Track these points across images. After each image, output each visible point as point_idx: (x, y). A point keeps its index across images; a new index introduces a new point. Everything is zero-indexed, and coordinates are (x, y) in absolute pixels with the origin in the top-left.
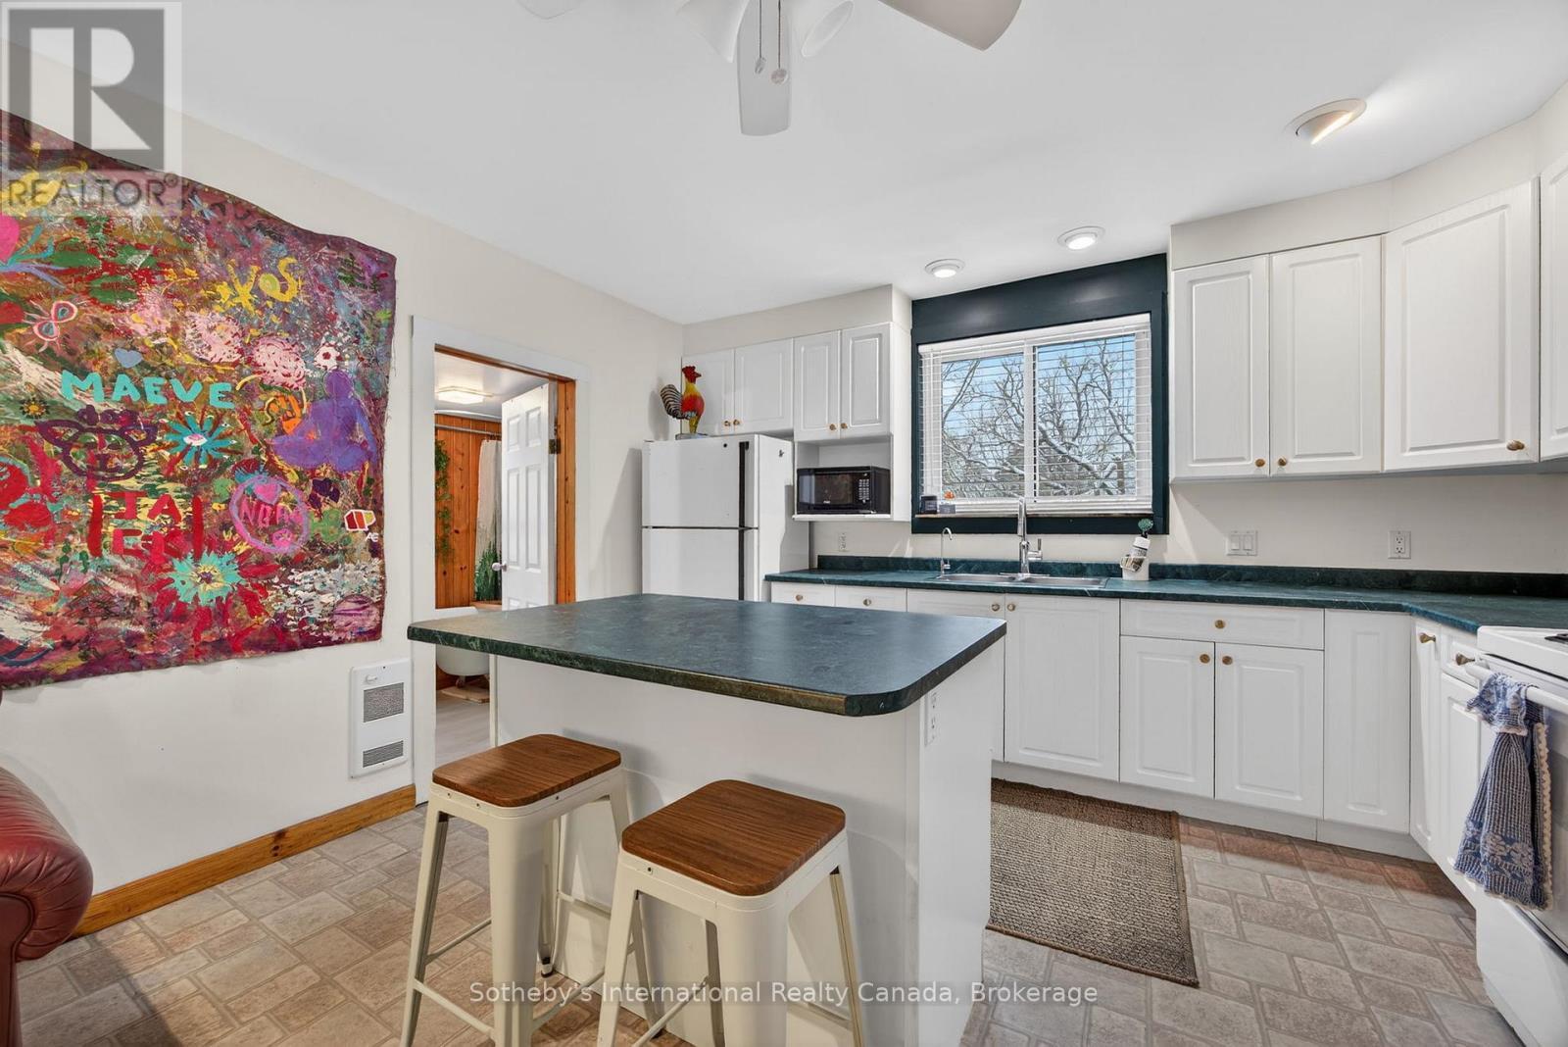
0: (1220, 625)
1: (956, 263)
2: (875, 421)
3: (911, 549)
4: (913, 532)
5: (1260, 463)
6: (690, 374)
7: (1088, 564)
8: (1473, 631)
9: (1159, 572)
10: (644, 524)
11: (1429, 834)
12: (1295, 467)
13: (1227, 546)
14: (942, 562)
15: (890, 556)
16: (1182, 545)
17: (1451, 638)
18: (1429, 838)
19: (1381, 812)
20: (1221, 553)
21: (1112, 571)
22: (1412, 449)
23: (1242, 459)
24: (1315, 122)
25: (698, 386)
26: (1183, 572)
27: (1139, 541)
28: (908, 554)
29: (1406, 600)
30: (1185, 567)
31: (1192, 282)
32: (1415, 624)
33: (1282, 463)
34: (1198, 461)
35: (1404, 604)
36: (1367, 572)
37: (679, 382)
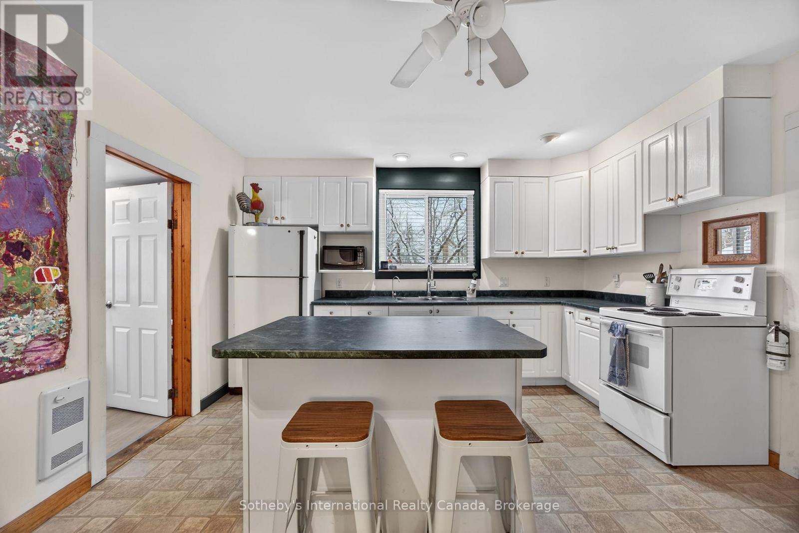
0: (512, 313)
1: (407, 155)
2: (365, 224)
3: (375, 287)
4: (376, 278)
5: (516, 253)
6: (256, 188)
7: (453, 292)
8: (598, 311)
9: (480, 294)
10: (229, 275)
11: (570, 375)
12: (527, 255)
13: (500, 283)
14: (393, 293)
15: (364, 290)
16: (486, 283)
17: (579, 312)
18: (570, 377)
19: (555, 372)
20: (498, 286)
21: (462, 294)
22: (557, 250)
23: (510, 251)
24: (548, 138)
25: (261, 195)
26: (486, 294)
27: (473, 281)
28: (373, 289)
29: (562, 300)
30: (486, 291)
31: (495, 182)
32: (564, 309)
33: (522, 253)
34: (497, 251)
35: (562, 302)
36: (539, 291)
37: (249, 193)
